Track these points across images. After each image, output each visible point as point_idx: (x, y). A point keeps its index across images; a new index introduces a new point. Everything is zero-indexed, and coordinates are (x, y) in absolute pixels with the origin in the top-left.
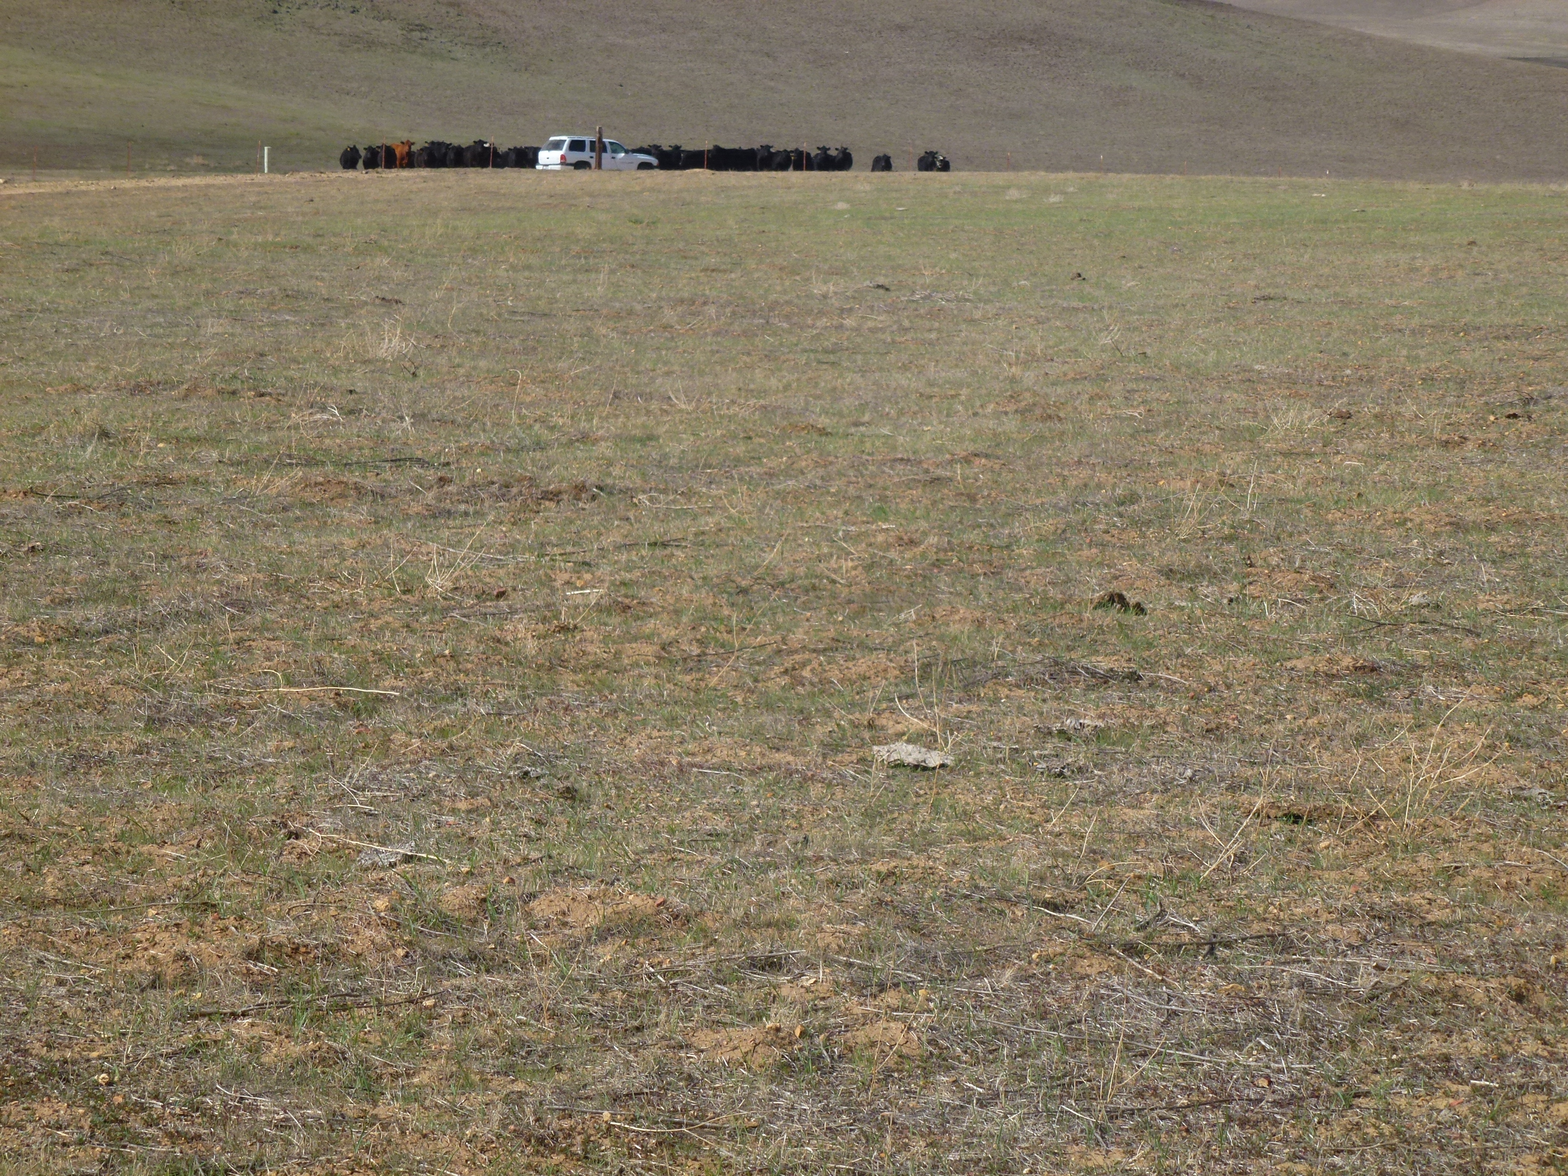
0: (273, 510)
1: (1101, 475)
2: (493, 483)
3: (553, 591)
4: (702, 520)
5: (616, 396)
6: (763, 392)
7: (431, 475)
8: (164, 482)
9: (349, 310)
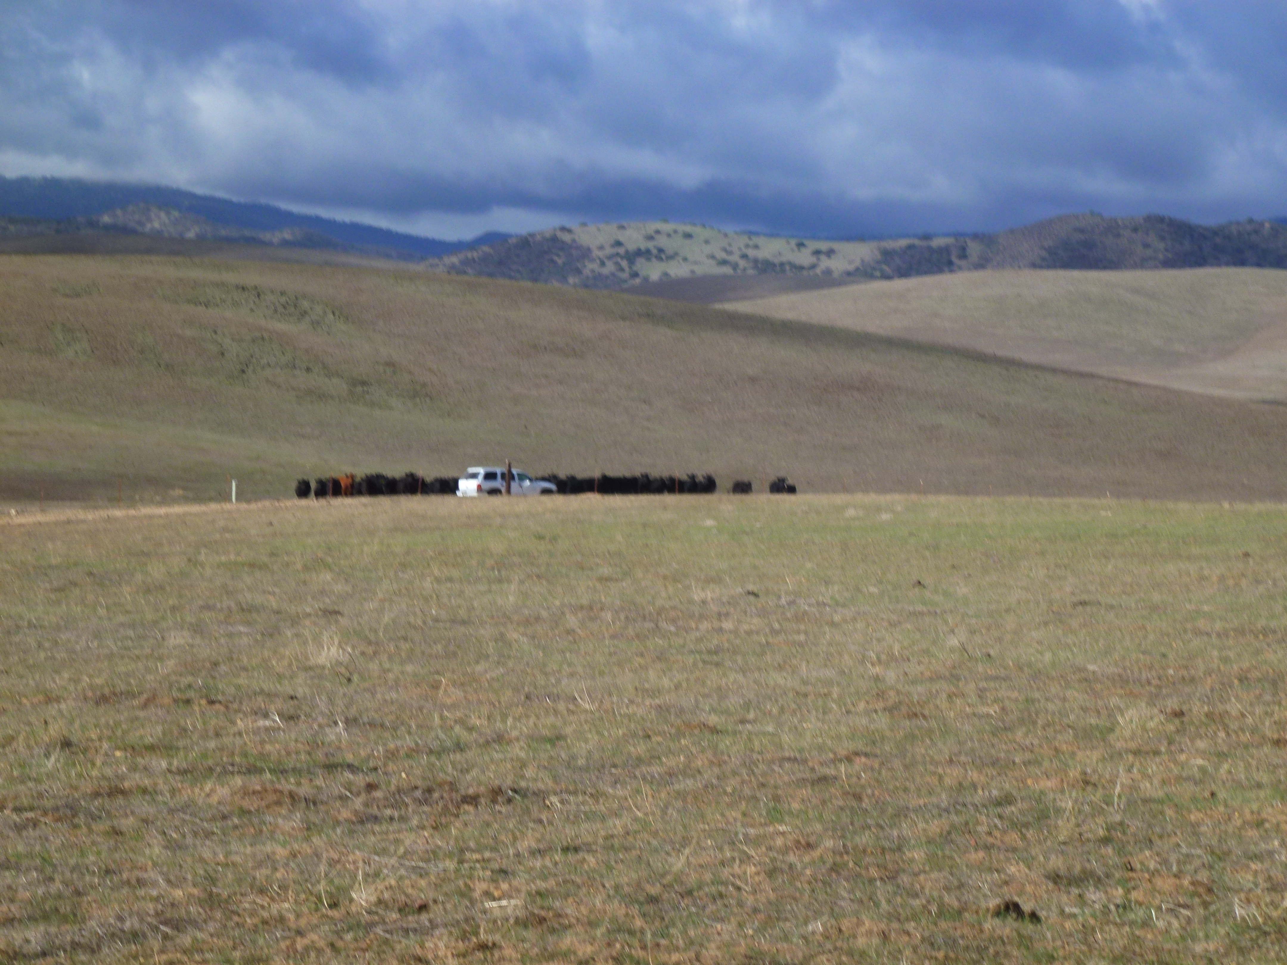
0: (213, 819)
1: (974, 775)
2: (416, 788)
3: (472, 902)
4: (610, 823)
5: (528, 697)
6: (656, 692)
7: (360, 780)
8: (115, 792)
9: (295, 621)
